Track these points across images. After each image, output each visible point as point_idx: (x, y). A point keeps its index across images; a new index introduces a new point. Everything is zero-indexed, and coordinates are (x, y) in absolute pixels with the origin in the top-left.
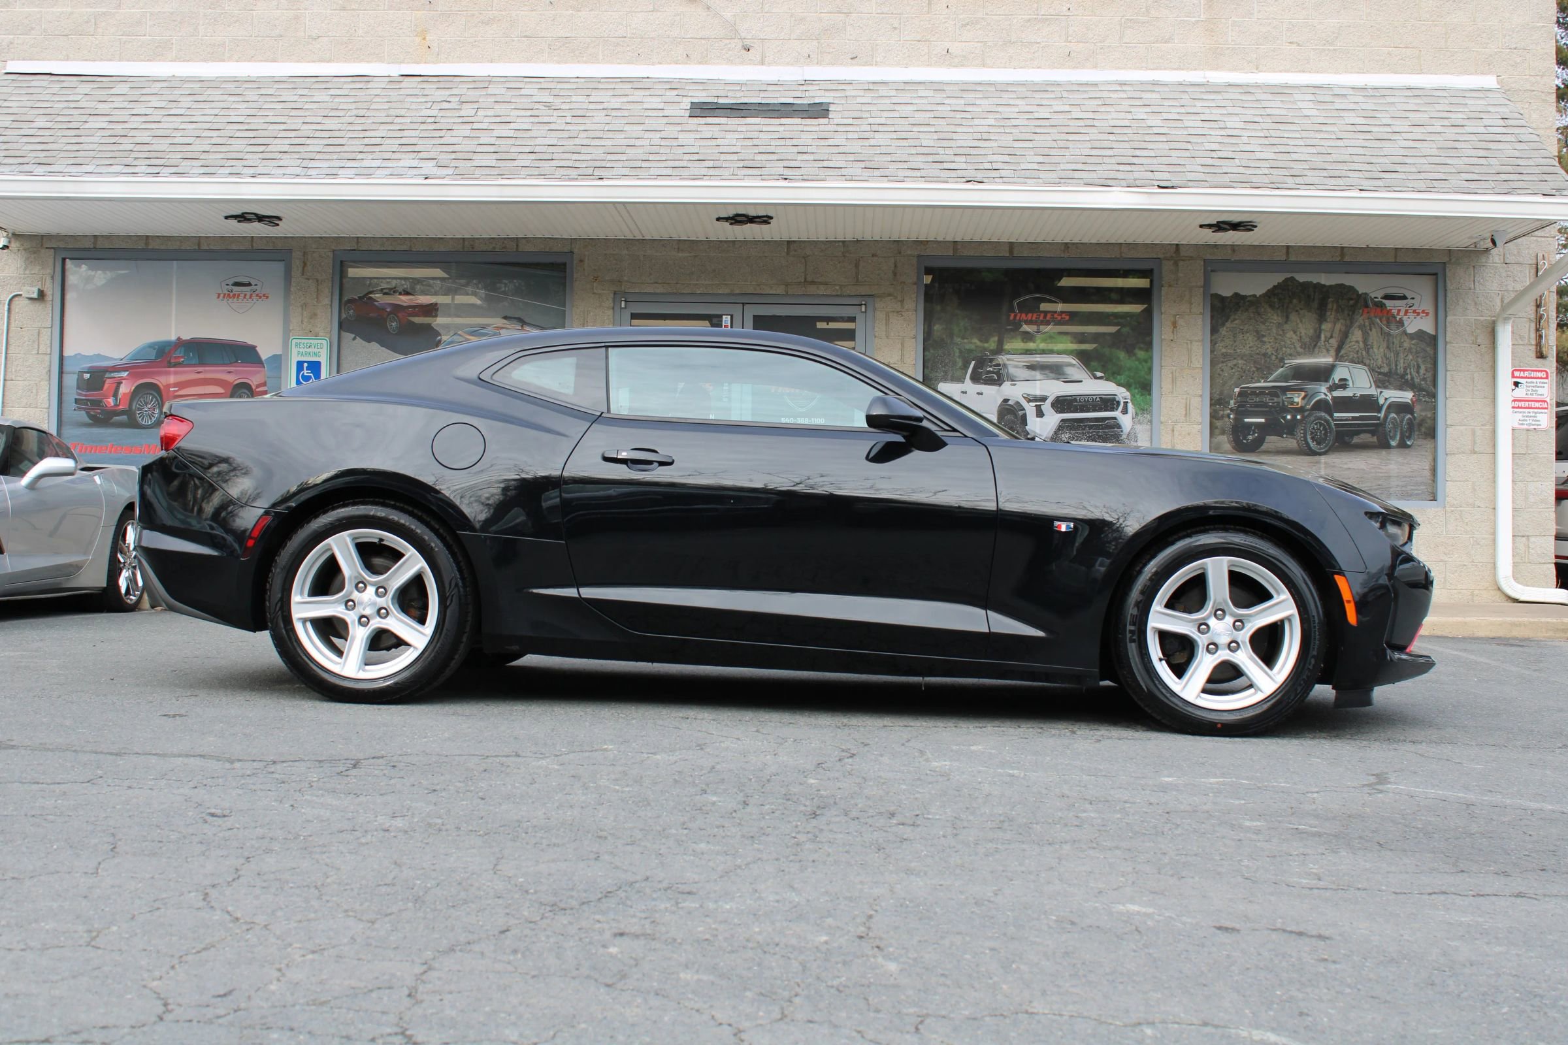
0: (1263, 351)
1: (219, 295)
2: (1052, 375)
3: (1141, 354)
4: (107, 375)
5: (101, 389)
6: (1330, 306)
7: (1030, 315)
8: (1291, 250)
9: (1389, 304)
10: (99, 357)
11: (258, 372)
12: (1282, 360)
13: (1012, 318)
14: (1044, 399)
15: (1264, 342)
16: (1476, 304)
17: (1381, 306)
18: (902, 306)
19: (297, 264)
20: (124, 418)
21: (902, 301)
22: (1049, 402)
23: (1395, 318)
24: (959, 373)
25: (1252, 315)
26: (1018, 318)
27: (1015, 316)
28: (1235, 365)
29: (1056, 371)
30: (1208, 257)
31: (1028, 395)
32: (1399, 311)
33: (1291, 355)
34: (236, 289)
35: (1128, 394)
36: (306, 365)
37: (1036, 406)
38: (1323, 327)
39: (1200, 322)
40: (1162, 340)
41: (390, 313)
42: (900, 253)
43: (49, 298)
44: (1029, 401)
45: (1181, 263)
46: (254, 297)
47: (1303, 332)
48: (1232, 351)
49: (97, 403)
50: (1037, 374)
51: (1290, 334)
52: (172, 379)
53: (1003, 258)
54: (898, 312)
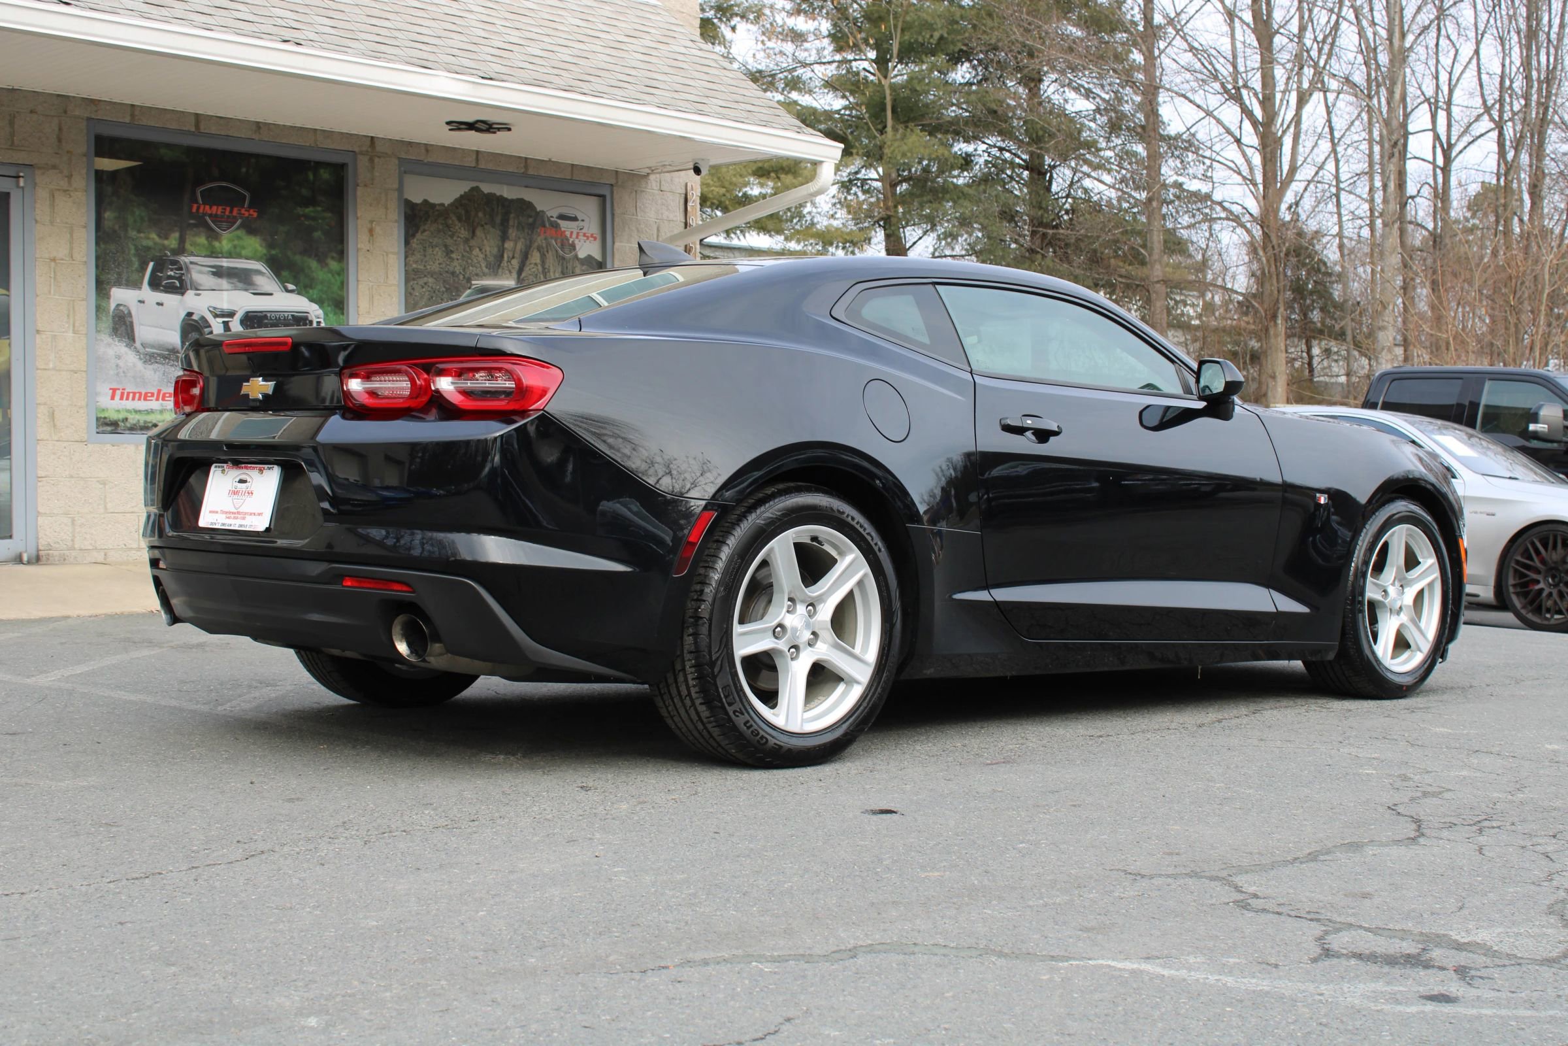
0: (451, 269)
2: (240, 285)
3: (334, 265)
6: (511, 223)
7: (215, 208)
8: (480, 156)
9: (564, 224)
12: (469, 280)
13: (194, 210)
14: (231, 314)
15: (452, 259)
16: (638, 231)
17: (556, 226)
18: (69, 183)
21: (70, 177)
22: (238, 317)
23: (568, 240)
24: (135, 276)
25: (441, 227)
26: (201, 211)
27: (198, 208)
28: (426, 284)
29: (243, 279)
30: (403, 156)
31: (215, 308)
32: (572, 233)
33: (477, 275)
35: (320, 312)
37: (224, 322)
38: (506, 245)
39: (396, 231)
40: (358, 250)
42: (65, 112)
44: (216, 316)
45: (376, 160)
47: (488, 249)
48: (422, 267)
50: (224, 283)
51: (476, 251)
53: (189, 133)
54: (65, 191)
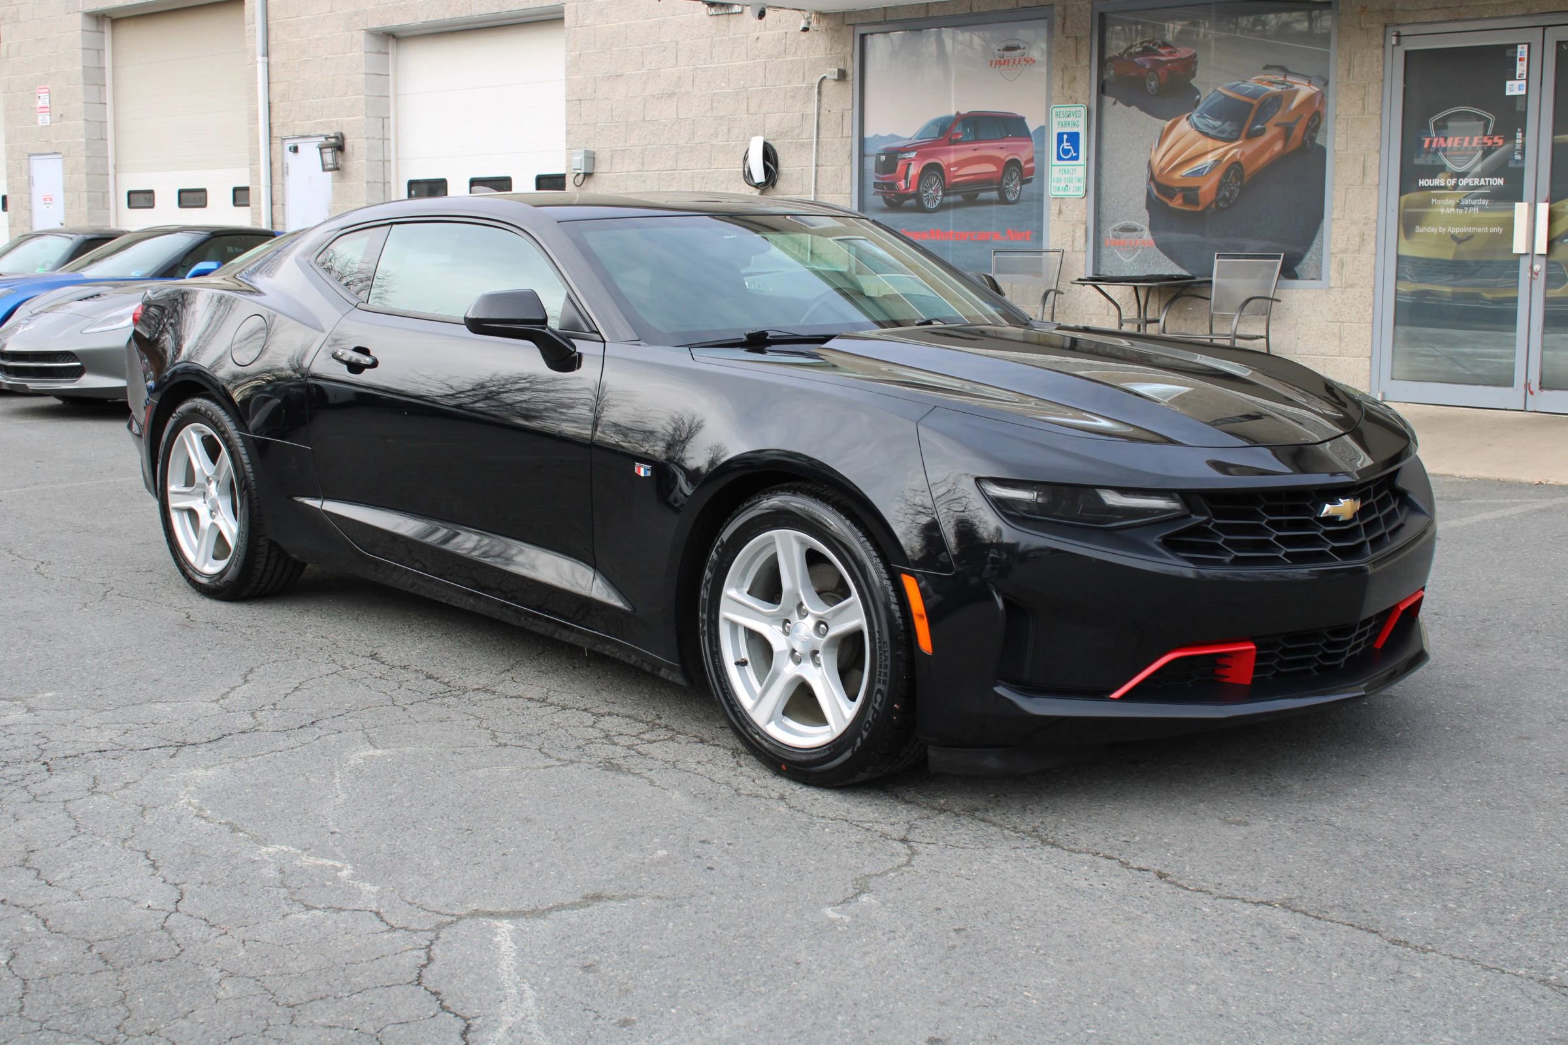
1: (992, 62)
4: (899, 156)
5: (895, 171)
10: (893, 137)
11: (1025, 147)
19: (1058, 20)
20: (912, 202)
34: (1007, 54)
36: (1065, 137)
41: (1150, 70)
43: (850, 78)
46: (1023, 63)
49: (891, 186)
52: (952, 158)
